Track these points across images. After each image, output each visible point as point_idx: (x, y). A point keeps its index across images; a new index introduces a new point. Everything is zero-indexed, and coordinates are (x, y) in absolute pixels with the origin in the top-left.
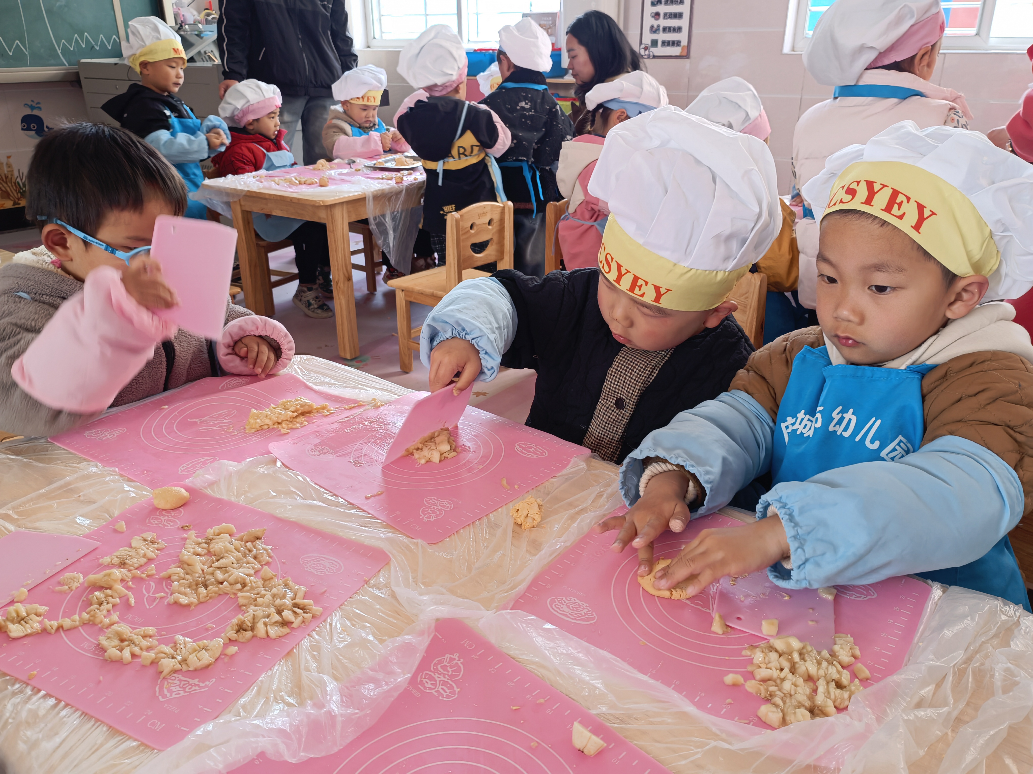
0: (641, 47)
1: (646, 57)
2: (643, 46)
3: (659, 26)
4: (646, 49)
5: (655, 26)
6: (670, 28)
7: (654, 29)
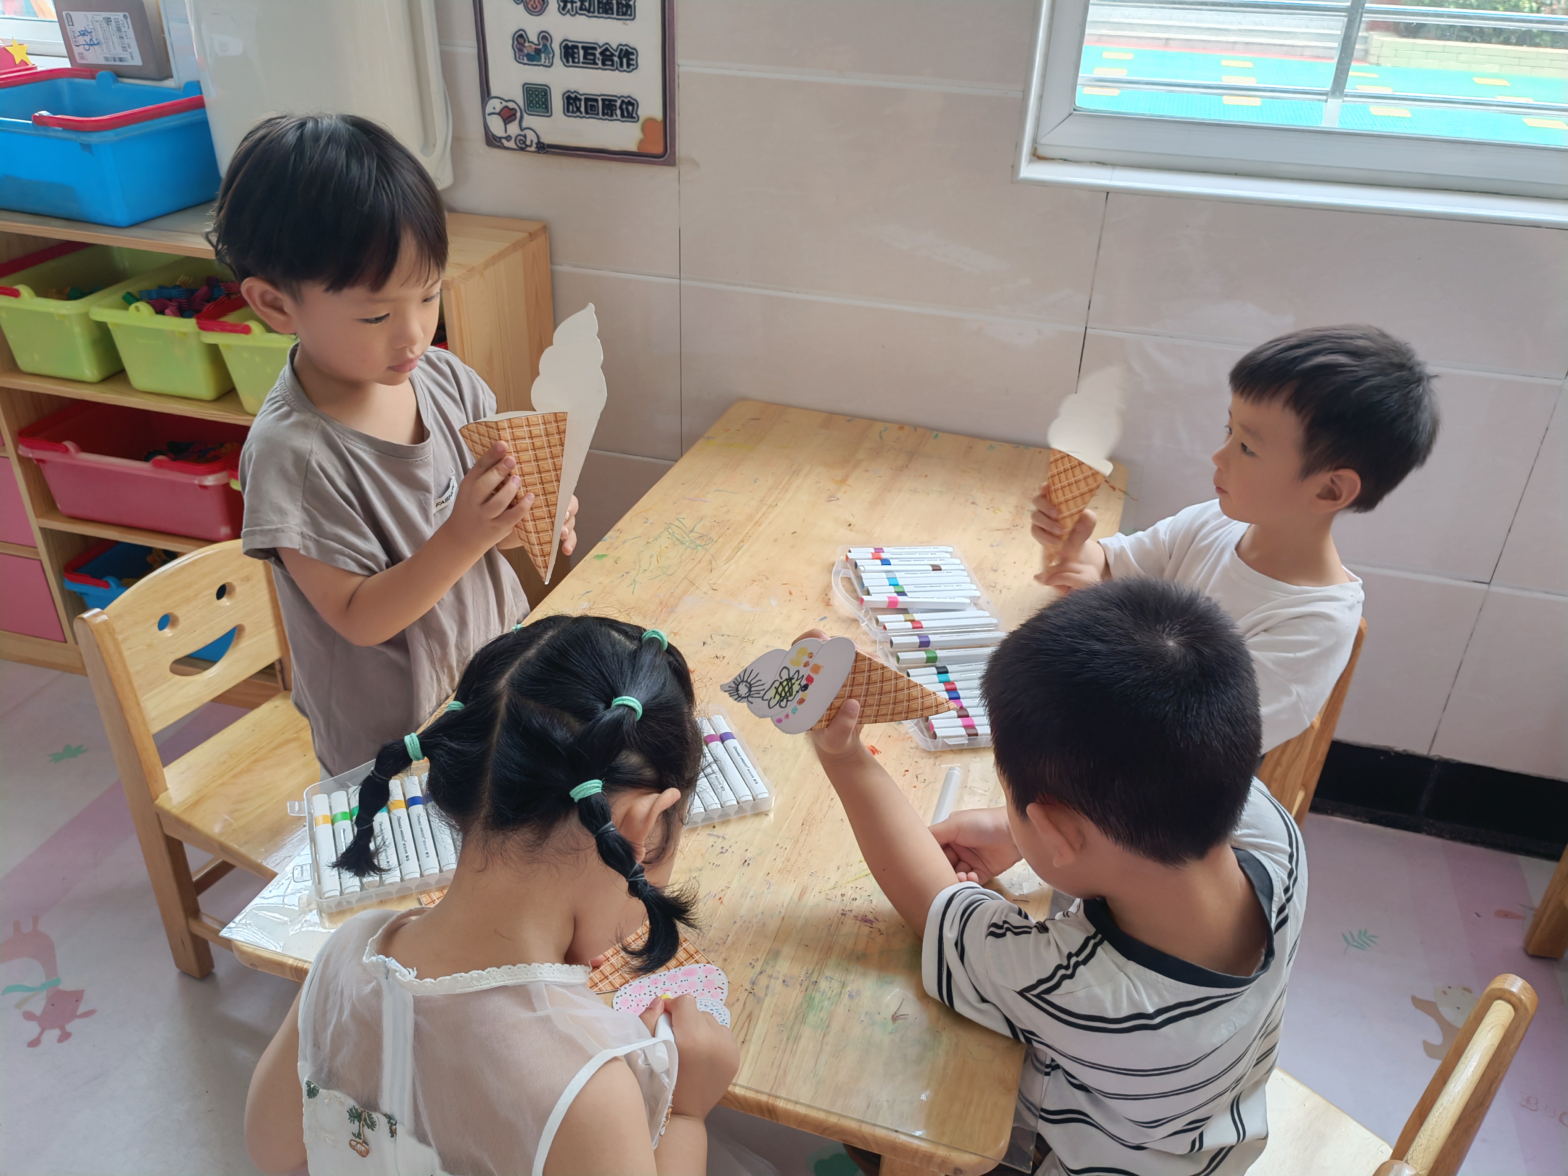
0: (489, 110)
1: (511, 144)
2: (494, 105)
3: (545, 37)
4: (508, 115)
5: (533, 37)
6: (589, 50)
7: (529, 48)
